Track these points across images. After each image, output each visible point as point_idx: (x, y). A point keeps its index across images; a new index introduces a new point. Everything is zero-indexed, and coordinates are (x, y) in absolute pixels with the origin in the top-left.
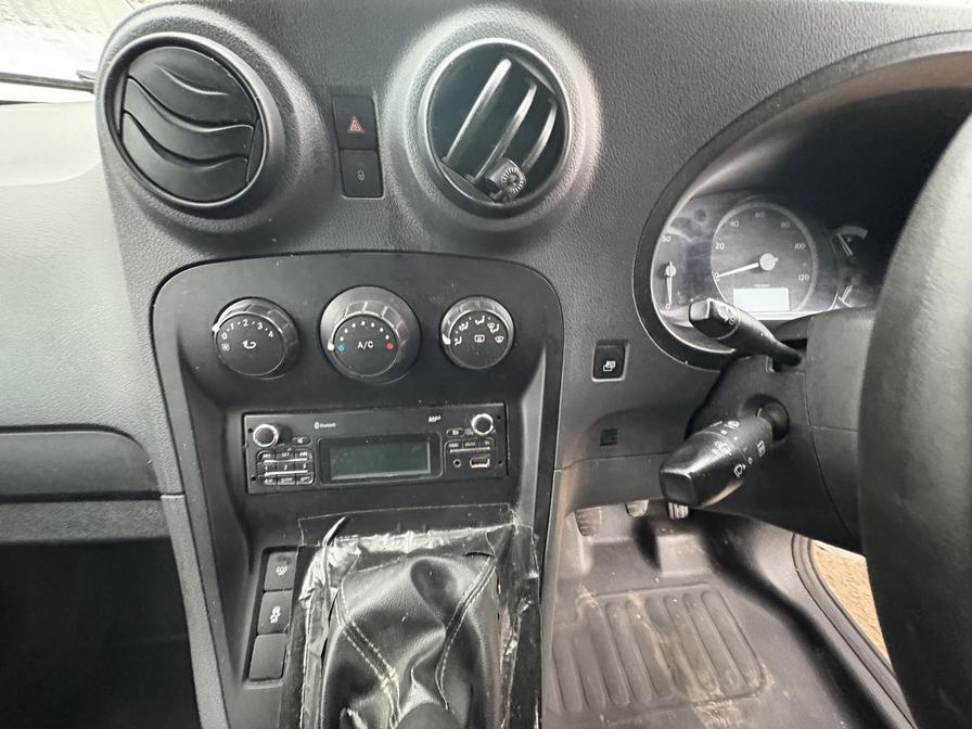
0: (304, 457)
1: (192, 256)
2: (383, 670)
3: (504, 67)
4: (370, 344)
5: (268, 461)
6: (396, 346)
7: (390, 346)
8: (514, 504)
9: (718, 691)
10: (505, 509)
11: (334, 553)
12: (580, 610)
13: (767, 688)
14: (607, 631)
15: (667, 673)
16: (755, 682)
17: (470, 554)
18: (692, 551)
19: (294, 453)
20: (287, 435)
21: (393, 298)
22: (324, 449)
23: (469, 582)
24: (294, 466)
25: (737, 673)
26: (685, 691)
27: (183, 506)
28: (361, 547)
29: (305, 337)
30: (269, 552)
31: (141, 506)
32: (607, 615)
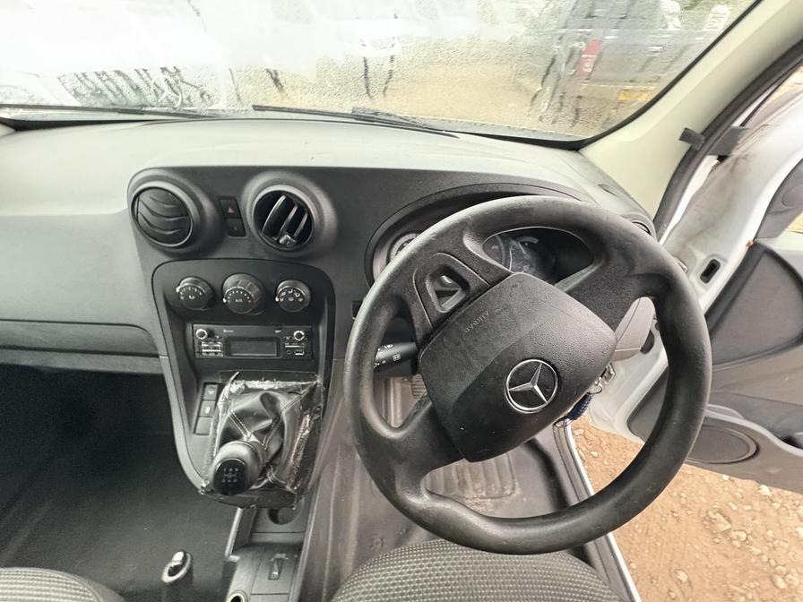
0: (219, 345)
1: (167, 259)
2: (245, 432)
3: (282, 199)
4: (241, 300)
5: (204, 345)
6: (252, 302)
7: (250, 301)
8: (317, 373)
9: (484, 494)
10: (313, 374)
11: (232, 387)
13: (515, 495)
15: (457, 481)
16: (508, 492)
17: (290, 393)
19: (215, 342)
20: (211, 334)
21: (253, 279)
22: (228, 342)
23: (285, 404)
24: (215, 348)
25: (499, 486)
26: (463, 491)
27: (168, 361)
28: (245, 385)
29: (216, 295)
30: (206, 384)
31: (151, 360)
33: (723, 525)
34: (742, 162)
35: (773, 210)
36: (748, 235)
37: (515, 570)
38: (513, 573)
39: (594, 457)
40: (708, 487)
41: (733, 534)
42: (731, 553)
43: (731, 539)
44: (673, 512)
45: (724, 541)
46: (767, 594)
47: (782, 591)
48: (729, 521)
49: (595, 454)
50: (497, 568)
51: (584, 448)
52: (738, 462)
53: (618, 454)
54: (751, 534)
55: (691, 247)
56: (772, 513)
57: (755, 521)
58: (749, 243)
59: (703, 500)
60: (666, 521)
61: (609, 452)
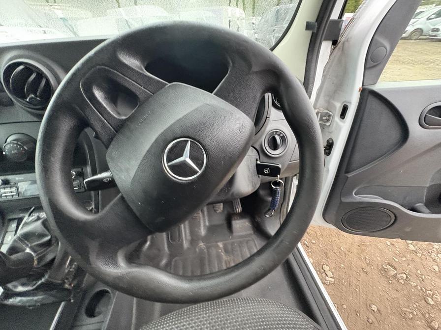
0: (14, 189)
4: (16, 151)
5: (2, 191)
6: (25, 152)
7: (23, 151)
11: (28, 219)
12: (197, 250)
14: (207, 257)
18: (246, 225)
19: (11, 188)
20: (7, 182)
24: (11, 192)
30: (9, 220)
32: (208, 251)
33: (392, 272)
34: (346, 44)
35: (367, 66)
36: (358, 85)
37: (240, 319)
38: (238, 321)
39: (314, 244)
40: (381, 250)
41: (399, 276)
42: (399, 288)
43: (398, 279)
44: (363, 269)
45: (394, 281)
46: (424, 310)
47: (432, 306)
48: (395, 269)
49: (314, 242)
50: (227, 320)
51: (308, 240)
52: (386, 228)
53: (327, 240)
54: (409, 274)
55: (332, 101)
56: (418, 260)
57: (409, 266)
58: (360, 89)
59: (379, 259)
60: (360, 275)
61: (321, 239)
